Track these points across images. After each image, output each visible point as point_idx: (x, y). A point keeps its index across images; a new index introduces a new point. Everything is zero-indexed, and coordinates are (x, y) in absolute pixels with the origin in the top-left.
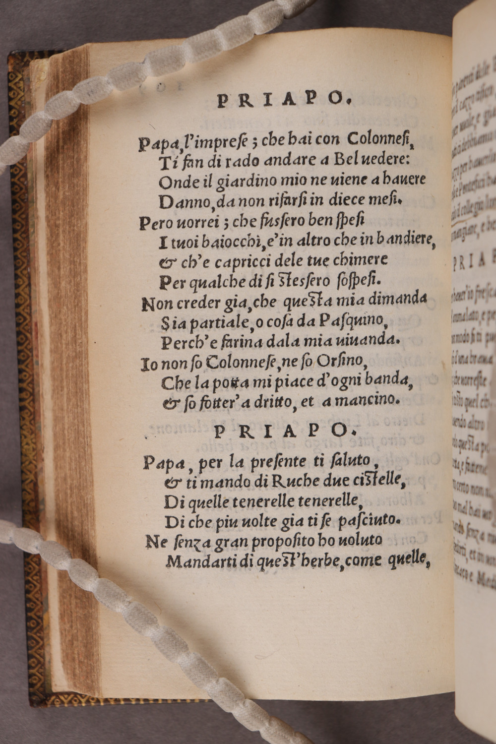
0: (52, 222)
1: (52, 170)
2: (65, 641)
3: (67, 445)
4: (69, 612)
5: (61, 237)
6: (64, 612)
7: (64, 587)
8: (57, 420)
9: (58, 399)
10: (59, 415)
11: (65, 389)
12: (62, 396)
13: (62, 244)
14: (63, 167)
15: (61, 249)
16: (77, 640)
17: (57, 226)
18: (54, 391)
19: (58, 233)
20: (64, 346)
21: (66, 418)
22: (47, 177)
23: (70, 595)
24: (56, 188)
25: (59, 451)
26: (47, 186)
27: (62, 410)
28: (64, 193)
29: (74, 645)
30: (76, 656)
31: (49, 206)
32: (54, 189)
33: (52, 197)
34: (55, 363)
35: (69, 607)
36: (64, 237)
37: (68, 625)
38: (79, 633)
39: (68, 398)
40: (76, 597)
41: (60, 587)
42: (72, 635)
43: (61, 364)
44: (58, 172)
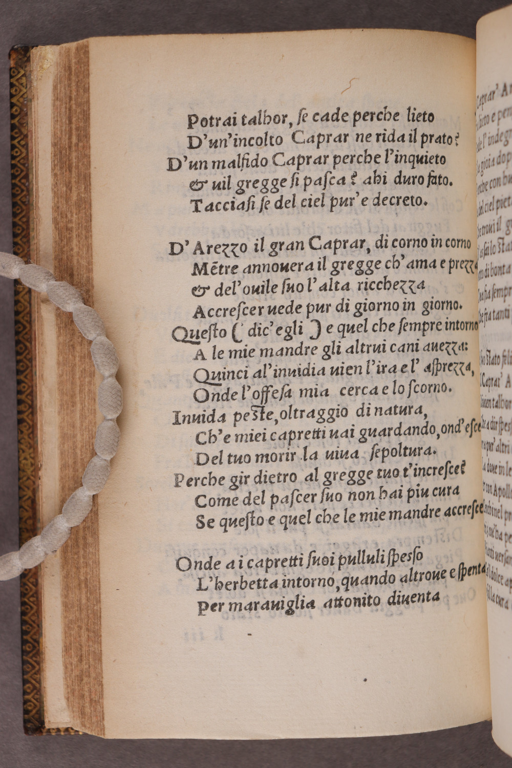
0: (61, 224)
1: (61, 168)
2: (70, 675)
3: (80, 464)
4: (77, 644)
5: (75, 242)
6: (70, 644)
7: (71, 618)
8: (64, 437)
9: (67, 414)
10: (69, 432)
11: (79, 406)
12: (73, 411)
13: (76, 250)
14: (77, 167)
15: (75, 254)
16: (89, 676)
17: (69, 230)
18: (61, 406)
19: (70, 238)
20: (77, 359)
21: (79, 435)
22: (55, 175)
23: (80, 628)
24: (67, 188)
25: (67, 472)
26: (55, 185)
27: (74, 427)
28: (78, 194)
29: (84, 681)
30: (87, 694)
31: (58, 207)
32: (64, 189)
33: (61, 197)
34: (65, 376)
35: (78, 639)
36: (79, 242)
37: (76, 660)
38: (92, 669)
39: (81, 415)
40: (88, 630)
41: (65, 617)
42: (82, 671)
43: (73, 379)
44: (70, 171)
